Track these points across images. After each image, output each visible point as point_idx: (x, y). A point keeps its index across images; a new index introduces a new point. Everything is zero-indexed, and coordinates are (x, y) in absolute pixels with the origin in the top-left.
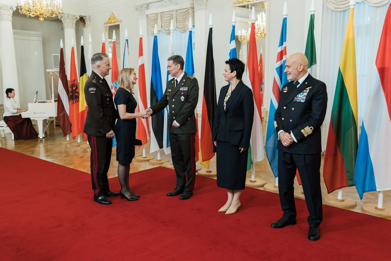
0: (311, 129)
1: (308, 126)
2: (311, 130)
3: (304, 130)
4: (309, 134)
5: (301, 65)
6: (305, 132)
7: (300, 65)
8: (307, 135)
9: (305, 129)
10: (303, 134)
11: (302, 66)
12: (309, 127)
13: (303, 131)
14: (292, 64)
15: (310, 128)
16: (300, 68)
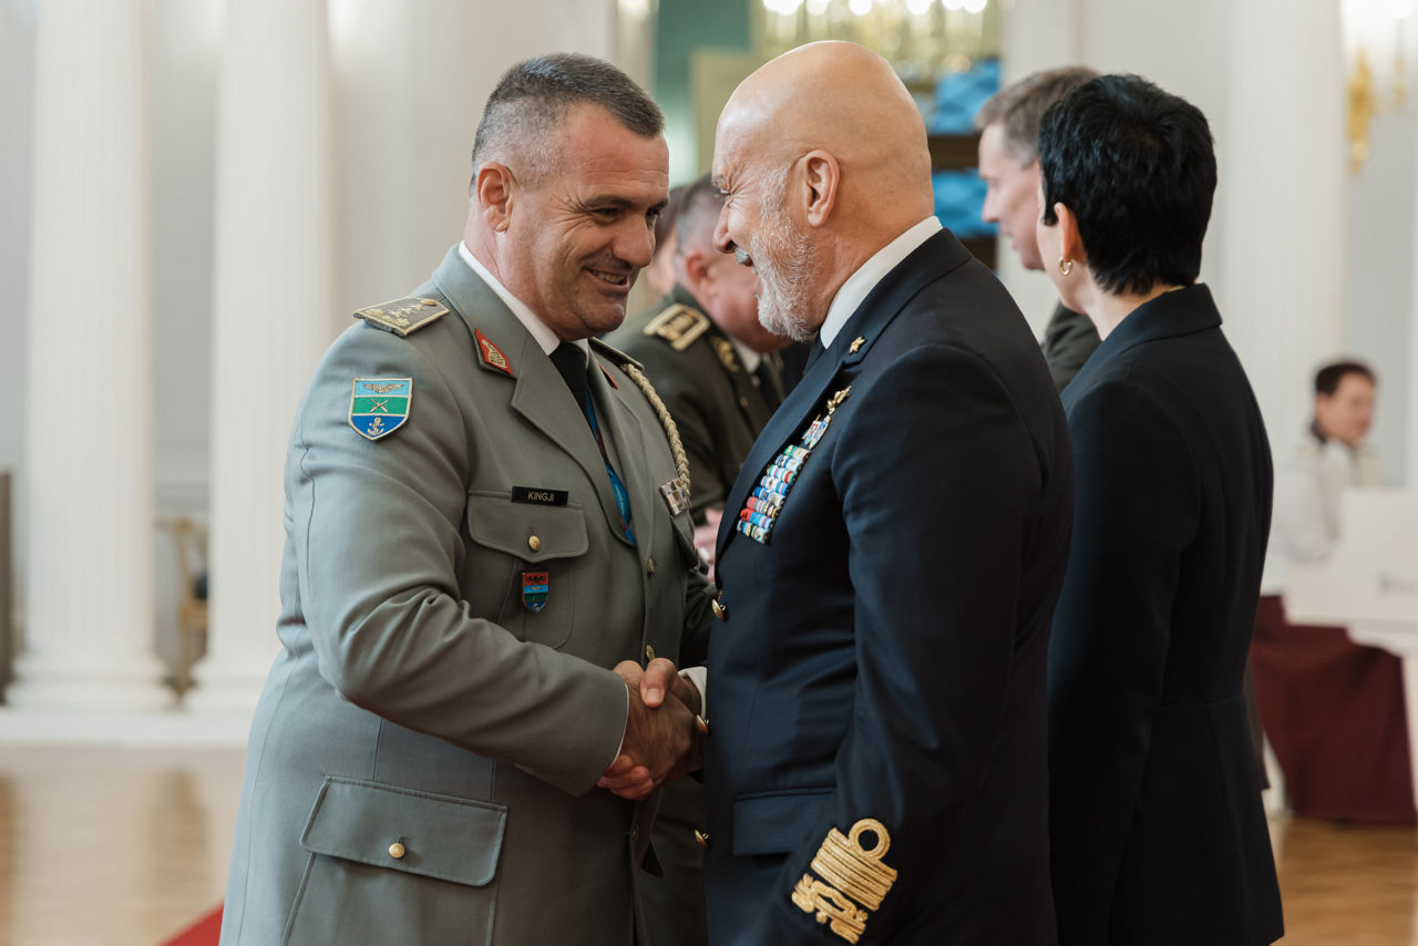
0: (868, 841)
1: (834, 833)
2: (873, 857)
3: (817, 877)
4: (874, 902)
5: (814, 162)
6: (829, 892)
7: (804, 161)
8: (862, 917)
9: (816, 865)
10: (821, 917)
11: (822, 171)
12: (846, 832)
13: (806, 896)
14: (736, 159)
15: (852, 843)
16: (806, 192)
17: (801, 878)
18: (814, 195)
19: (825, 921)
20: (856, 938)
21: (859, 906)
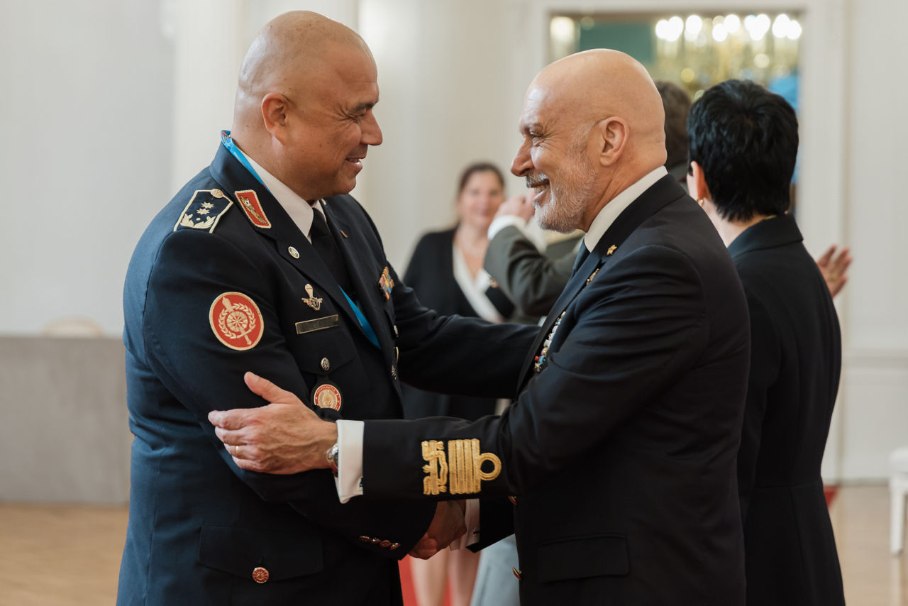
0: (487, 467)
1: (475, 443)
2: (480, 475)
3: (446, 450)
4: (455, 489)
5: (611, 124)
6: (443, 463)
7: (605, 123)
8: (443, 489)
9: (451, 443)
10: (426, 468)
11: (615, 130)
12: (482, 451)
13: (430, 450)
15: (479, 458)
16: (602, 144)
17: (438, 440)
18: (607, 145)
19: (427, 472)
20: (429, 493)
21: (447, 485)
